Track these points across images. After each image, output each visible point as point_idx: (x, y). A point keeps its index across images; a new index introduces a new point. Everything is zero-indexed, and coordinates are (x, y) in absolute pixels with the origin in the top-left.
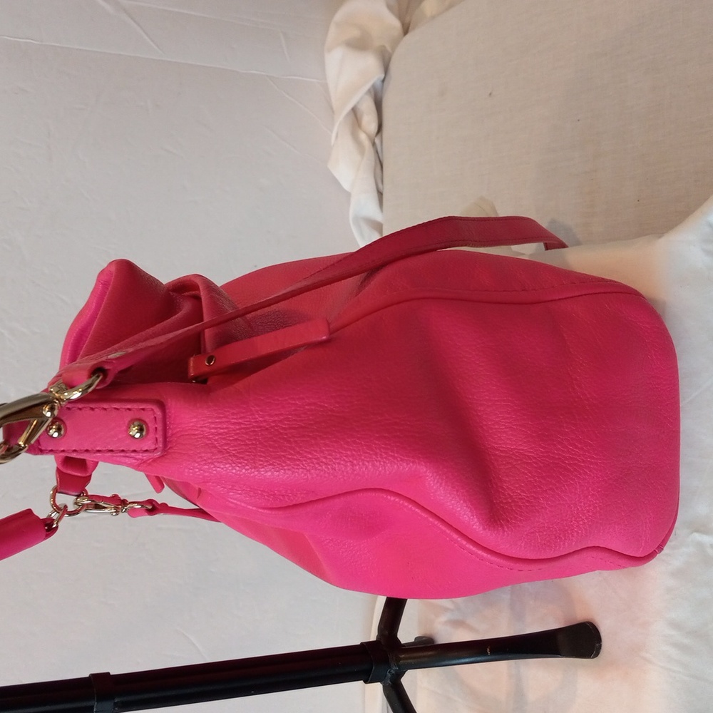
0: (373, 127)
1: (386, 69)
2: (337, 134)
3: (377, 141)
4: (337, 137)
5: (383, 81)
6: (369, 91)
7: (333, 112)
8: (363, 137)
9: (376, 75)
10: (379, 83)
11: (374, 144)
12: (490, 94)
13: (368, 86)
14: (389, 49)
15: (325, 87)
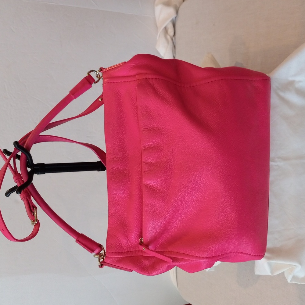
0: (172, 34)
1: (177, 12)
2: (159, 35)
3: (174, 39)
4: (159, 37)
5: (176, 17)
6: (171, 21)
7: (157, 28)
8: (169, 37)
9: (173, 15)
10: (174, 18)
11: (172, 40)
12: (214, 25)
13: (171, 19)
14: (178, 5)
15: (155, 18)
